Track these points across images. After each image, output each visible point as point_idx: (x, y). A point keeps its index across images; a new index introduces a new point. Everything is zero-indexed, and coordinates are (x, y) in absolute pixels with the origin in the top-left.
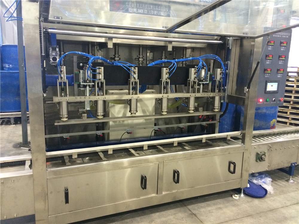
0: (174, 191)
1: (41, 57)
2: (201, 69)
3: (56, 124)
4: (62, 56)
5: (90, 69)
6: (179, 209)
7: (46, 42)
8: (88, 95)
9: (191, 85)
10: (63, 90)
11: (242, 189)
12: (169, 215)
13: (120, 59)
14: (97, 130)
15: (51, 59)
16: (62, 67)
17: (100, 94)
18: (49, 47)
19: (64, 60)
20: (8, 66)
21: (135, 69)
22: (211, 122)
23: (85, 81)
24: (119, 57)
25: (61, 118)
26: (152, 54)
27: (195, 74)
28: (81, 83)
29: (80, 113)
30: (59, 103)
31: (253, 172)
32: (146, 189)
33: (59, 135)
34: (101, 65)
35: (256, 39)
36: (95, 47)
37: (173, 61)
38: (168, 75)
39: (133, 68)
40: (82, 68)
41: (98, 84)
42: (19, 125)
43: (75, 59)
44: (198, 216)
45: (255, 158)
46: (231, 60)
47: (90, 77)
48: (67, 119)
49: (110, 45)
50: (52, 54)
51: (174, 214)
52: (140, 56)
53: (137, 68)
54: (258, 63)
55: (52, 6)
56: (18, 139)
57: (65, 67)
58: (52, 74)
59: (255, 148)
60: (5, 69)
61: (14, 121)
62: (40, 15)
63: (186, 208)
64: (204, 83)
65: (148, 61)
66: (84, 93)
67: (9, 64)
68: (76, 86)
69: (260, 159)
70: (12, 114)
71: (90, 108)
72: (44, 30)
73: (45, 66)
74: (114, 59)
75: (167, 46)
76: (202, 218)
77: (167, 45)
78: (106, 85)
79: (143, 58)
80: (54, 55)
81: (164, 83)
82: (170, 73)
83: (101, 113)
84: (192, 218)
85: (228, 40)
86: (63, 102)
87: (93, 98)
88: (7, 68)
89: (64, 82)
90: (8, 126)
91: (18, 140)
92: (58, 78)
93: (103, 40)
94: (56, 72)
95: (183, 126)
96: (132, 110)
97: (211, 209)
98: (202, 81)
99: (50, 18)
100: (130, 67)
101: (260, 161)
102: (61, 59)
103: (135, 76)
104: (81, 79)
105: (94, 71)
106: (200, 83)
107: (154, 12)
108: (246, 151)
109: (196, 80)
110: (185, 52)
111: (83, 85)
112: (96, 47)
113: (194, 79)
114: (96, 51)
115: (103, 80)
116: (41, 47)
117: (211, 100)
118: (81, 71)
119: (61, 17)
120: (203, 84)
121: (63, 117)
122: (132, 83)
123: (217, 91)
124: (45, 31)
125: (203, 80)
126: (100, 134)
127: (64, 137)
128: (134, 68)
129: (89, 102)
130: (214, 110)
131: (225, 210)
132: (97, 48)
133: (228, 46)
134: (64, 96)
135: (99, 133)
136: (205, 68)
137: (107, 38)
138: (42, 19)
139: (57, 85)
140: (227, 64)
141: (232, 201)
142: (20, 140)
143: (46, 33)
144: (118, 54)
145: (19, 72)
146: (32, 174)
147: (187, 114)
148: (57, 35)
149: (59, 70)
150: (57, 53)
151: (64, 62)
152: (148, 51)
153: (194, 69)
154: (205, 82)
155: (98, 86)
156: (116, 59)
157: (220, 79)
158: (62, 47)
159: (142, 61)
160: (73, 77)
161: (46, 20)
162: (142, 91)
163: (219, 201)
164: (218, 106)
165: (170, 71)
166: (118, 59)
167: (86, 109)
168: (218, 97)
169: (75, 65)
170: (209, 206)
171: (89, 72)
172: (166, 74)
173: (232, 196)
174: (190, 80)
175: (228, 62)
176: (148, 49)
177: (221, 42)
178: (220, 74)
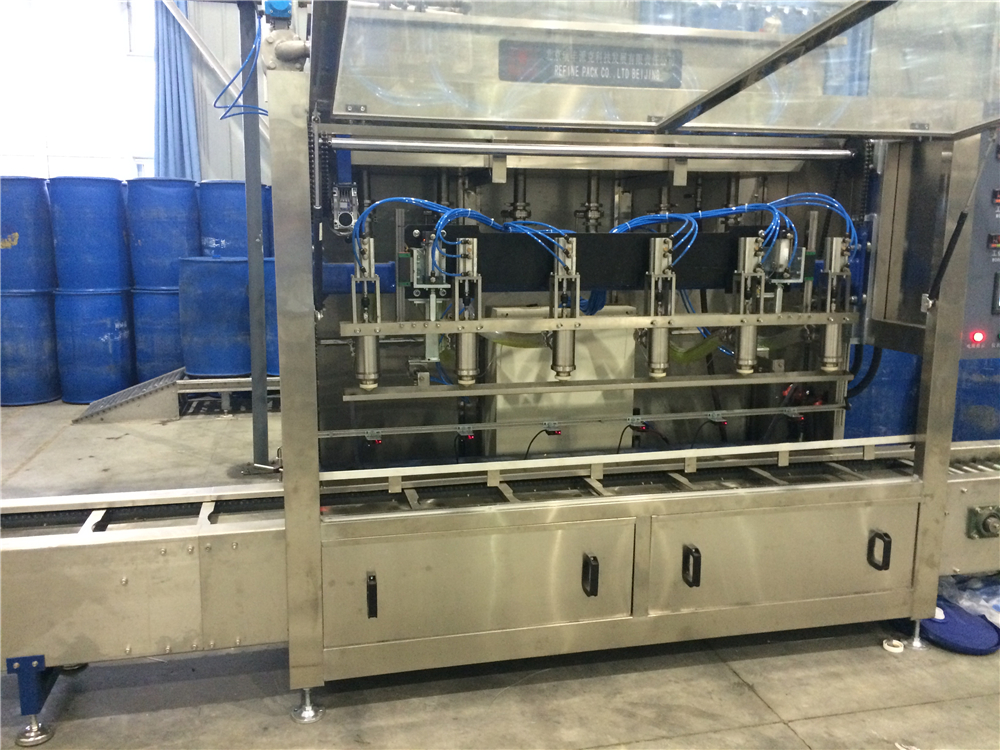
0: (685, 611)
1: (312, 214)
2: (778, 238)
3: (346, 398)
4: (366, 209)
5: (440, 244)
6: (701, 668)
7: (326, 172)
8: (433, 318)
9: (746, 289)
10: (366, 304)
11: (914, 622)
12: (670, 681)
13: (529, 214)
14: (462, 420)
15: (336, 221)
16: (366, 240)
17: (466, 316)
18: (332, 186)
19: (370, 223)
20: (217, 243)
21: (568, 243)
22: (818, 408)
23: (425, 280)
24: (527, 208)
25: (361, 381)
26: (628, 196)
27: (756, 255)
28: (416, 286)
29: (412, 370)
30: (356, 341)
31: (955, 571)
32: (596, 595)
33: (353, 433)
34: (472, 232)
35: (956, 142)
36: (457, 181)
37: (688, 217)
38: (670, 259)
39: (561, 239)
40: (417, 242)
41: (462, 286)
42: (243, 415)
43: (400, 217)
44: (761, 690)
45: (962, 525)
46: (882, 209)
47: (439, 268)
48: (375, 386)
49: (499, 177)
50: (340, 205)
51: (685, 680)
52: (589, 202)
53: (574, 239)
54: (963, 217)
55: (342, 83)
56: (242, 455)
57: (372, 240)
58: (338, 262)
59: (963, 492)
60: (207, 251)
61: (231, 404)
62: (312, 103)
63: (726, 667)
64: (789, 281)
65: (618, 218)
66: (424, 314)
67: (217, 236)
68: (400, 292)
69: (983, 531)
70: (225, 384)
71: (440, 357)
72: (321, 141)
73: (321, 239)
74: (512, 215)
75: (672, 173)
76: (771, 697)
77: (671, 169)
78: (483, 291)
79: (600, 209)
80: (344, 209)
81: (656, 282)
82: (675, 253)
83: (468, 370)
84: (741, 694)
85: (873, 146)
86: (366, 338)
87: (448, 327)
88: (213, 249)
89: (369, 283)
90: (213, 416)
91: (242, 458)
92: (353, 271)
93: (478, 162)
94: (350, 255)
95: (724, 418)
96: (560, 362)
97: (803, 674)
98: (781, 276)
99: (337, 111)
100: (553, 236)
101: (982, 536)
102: (363, 218)
103: (568, 264)
104: (415, 274)
105: (452, 250)
106: (773, 281)
107: (631, 73)
108: (928, 498)
109: (761, 274)
110: (733, 189)
111: (420, 289)
112: (460, 181)
113: (755, 271)
114: (461, 192)
115: (475, 276)
116: (312, 189)
117: (813, 336)
118: (416, 252)
119: (365, 107)
120: (786, 288)
121: (367, 380)
122: (561, 284)
123: (834, 308)
124: (323, 144)
125: (782, 273)
126: (469, 432)
127: (369, 439)
128: (567, 239)
129: (436, 340)
130: (823, 368)
131: (850, 681)
132: (464, 184)
133: (871, 166)
134: (369, 322)
135: (466, 429)
136: (789, 234)
137: (491, 156)
138: (316, 115)
139: (350, 292)
140: (870, 224)
141: (880, 656)
142: (248, 456)
143: (325, 150)
144: (524, 201)
145: (246, 262)
146: (284, 531)
147: (731, 378)
148: (354, 154)
149: (357, 248)
150: (351, 201)
151: (370, 227)
152: (618, 189)
153: (754, 239)
154: (789, 278)
155: (462, 294)
156: (519, 214)
157: (842, 270)
158: (365, 185)
159: (597, 219)
160: (392, 270)
161: (326, 116)
162: (591, 309)
163: (835, 654)
164: (835, 355)
165: (677, 246)
166: (524, 214)
167: (427, 357)
168: (836, 326)
169: (400, 233)
170: (801, 665)
171: (437, 252)
172: (664, 256)
173: (882, 645)
174: (740, 275)
175: (873, 217)
176: (617, 182)
177: (848, 152)
178: (842, 254)
